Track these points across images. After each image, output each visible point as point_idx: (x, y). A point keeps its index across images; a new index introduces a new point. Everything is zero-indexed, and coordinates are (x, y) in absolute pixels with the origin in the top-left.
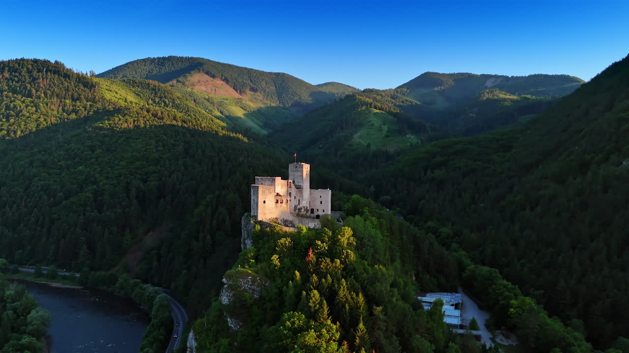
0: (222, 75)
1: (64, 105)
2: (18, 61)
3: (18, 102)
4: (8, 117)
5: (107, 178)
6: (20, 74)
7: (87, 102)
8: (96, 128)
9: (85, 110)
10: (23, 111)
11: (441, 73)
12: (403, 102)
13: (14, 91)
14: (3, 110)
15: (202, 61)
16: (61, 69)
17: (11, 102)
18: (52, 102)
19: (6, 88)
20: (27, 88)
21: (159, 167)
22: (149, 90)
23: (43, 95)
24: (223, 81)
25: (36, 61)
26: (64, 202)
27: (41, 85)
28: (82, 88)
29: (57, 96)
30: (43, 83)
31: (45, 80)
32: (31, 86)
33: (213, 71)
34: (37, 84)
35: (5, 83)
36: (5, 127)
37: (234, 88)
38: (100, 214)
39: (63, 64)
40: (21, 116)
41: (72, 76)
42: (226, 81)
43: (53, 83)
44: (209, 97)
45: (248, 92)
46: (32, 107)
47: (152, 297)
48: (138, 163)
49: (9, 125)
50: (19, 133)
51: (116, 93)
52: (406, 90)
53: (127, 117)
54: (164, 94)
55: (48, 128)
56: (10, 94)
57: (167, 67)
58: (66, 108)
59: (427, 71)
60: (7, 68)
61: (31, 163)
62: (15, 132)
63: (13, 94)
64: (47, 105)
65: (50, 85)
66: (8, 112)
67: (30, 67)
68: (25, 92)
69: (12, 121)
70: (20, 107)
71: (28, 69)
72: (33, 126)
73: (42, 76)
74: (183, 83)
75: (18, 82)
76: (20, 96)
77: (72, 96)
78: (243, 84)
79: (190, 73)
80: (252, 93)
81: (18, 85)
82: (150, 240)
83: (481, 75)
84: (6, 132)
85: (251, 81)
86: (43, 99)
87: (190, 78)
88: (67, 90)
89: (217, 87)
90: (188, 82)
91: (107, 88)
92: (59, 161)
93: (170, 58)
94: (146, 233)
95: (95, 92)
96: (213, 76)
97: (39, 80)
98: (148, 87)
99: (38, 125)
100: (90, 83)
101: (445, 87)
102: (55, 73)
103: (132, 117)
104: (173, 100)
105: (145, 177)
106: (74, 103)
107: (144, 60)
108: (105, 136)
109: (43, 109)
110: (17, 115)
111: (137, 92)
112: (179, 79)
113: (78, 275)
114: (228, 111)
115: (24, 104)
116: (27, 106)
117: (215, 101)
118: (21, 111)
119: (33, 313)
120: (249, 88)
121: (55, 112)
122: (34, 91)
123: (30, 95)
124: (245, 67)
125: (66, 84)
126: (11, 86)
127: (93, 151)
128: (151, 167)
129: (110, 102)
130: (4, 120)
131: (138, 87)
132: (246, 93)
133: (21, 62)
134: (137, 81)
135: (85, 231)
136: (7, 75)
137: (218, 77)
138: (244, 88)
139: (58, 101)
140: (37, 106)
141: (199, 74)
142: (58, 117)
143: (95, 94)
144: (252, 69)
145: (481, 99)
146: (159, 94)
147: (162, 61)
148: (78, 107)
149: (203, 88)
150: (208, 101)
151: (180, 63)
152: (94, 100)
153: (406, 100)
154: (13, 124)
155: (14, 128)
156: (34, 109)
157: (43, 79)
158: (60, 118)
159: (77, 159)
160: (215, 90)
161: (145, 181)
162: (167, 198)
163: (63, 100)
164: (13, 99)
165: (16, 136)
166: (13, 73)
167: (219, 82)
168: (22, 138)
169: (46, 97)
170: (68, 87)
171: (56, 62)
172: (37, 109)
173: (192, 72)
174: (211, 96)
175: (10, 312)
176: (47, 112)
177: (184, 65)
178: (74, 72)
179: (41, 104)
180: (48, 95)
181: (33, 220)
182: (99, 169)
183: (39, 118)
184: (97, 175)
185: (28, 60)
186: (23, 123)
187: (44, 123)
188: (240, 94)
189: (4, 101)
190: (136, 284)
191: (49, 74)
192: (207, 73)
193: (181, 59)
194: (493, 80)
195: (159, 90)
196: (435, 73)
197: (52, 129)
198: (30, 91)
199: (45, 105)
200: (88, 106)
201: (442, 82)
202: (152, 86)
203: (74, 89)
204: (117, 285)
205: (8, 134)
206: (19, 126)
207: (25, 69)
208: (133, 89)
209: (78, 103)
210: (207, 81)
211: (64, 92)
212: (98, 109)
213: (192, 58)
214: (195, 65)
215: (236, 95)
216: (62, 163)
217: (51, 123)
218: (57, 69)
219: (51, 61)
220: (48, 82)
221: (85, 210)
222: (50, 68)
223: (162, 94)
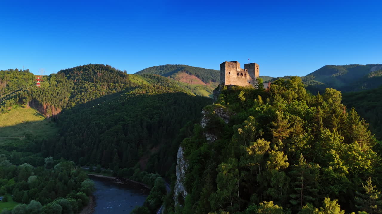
0: (195, 74)
1: (110, 86)
2: (88, 66)
3: (87, 85)
4: (81, 93)
5: (130, 117)
6: (88, 71)
7: (122, 84)
8: (126, 94)
9: (120, 88)
10: (89, 89)
11: (337, 65)
12: (311, 83)
13: (85, 80)
14: (79, 89)
15: (184, 66)
16: (109, 68)
17: (83, 85)
18: (104, 84)
19: (81, 78)
20: (91, 77)
21: (159, 111)
22: (155, 79)
23: (99, 81)
24: (196, 76)
25: (97, 65)
26: (107, 131)
27: (99, 76)
28: (119, 77)
29: (106, 81)
30: (99, 75)
31: (101, 73)
32: (94, 76)
33: (191, 71)
34: (96, 76)
35: (81, 76)
36: (79, 97)
37: (202, 80)
38: (126, 136)
39: (110, 66)
40: (88, 91)
41: (115, 72)
42: (198, 76)
43: (105, 75)
44: (188, 85)
45: (211, 82)
46: (93, 87)
47: (154, 179)
48: (147, 109)
49: (81, 96)
50: (86, 100)
51: (137, 80)
52: (312, 76)
53: (142, 89)
54: (163, 81)
55: (101, 97)
56: (83, 81)
57: (165, 71)
58: (110, 87)
59: (326, 65)
60: (82, 69)
61: (91, 113)
62: (84, 100)
63: (84, 81)
64: (101, 86)
65: (103, 76)
66: (81, 90)
67: (93, 68)
68: (90, 80)
69: (83, 94)
70: (87, 87)
71: (92, 69)
72: (93, 97)
73: (99, 72)
74: (174, 78)
75: (87, 75)
76: (88, 82)
77: (114, 81)
78: (208, 77)
79: (177, 73)
80: (213, 82)
81: (87, 76)
82: (154, 151)
83: (366, 65)
84: (79, 100)
85: (212, 77)
86: (99, 83)
87: (177, 75)
88: (112, 78)
89: (193, 80)
90: (176, 77)
91: (132, 78)
92: (105, 111)
93: (167, 66)
94: (152, 148)
95: (126, 79)
96: (190, 74)
97: (97, 74)
98: (154, 78)
99: (96, 96)
100: (124, 75)
101: (341, 74)
102: (106, 70)
103: (145, 89)
104: (168, 84)
105: (151, 116)
106: (115, 85)
107: (153, 67)
108: (130, 98)
109: (98, 88)
110: (86, 91)
111: (148, 81)
112: (171, 76)
113: (112, 171)
114: (199, 93)
115: (89, 86)
116: (91, 87)
117: (191, 87)
118: (88, 89)
119: (85, 181)
120: (211, 80)
121: (105, 90)
122: (95, 79)
123: (93, 81)
124: (208, 68)
125: (111, 75)
126: (84, 77)
127: (123, 105)
128: (155, 111)
129: (133, 83)
130: (79, 94)
131: (149, 78)
132: (209, 83)
133: (89, 66)
134: (148, 75)
135: (117, 146)
136: (82, 72)
137: (193, 74)
138: (208, 80)
139: (107, 84)
140: (96, 86)
141: (183, 73)
142: (107, 92)
143: (126, 80)
144: (213, 70)
145: (369, 77)
146: (160, 81)
147: (162, 68)
148: (117, 86)
149: (185, 80)
150: (188, 87)
151: (172, 68)
152: (125, 83)
153: (313, 82)
154: (83, 96)
155: (84, 98)
156: (94, 88)
157: (100, 73)
158: (107, 93)
159: (115, 110)
160: (192, 81)
161: (151, 119)
162: (164, 127)
163: (109, 83)
164: (84, 83)
165: (84, 102)
166: (85, 71)
167: (194, 77)
168: (87, 103)
169: (101, 82)
170: (112, 77)
171: (107, 65)
172: (96, 88)
173: (179, 72)
174: (189, 84)
175: (72, 180)
176: (101, 90)
177: (174, 69)
178: (115, 69)
179: (98, 86)
180: (102, 81)
181: (90, 140)
182: (126, 114)
183: (97, 92)
184: (125, 117)
185: (93, 65)
186: (88, 95)
187: (99, 95)
188: (206, 83)
189: (79, 85)
190: (144, 174)
191: (103, 70)
192: (187, 72)
193: (173, 66)
194: (376, 67)
195: (160, 79)
196: (332, 65)
197: (104, 98)
198: (93, 79)
199: (100, 86)
200: (122, 86)
201: (338, 70)
202: (157, 77)
203: (115, 77)
204: (134, 175)
205: (81, 101)
206: (86, 96)
207: (91, 69)
208: (146, 79)
209: (117, 85)
210: (187, 77)
211: (110, 79)
212: (127, 87)
213: (178, 65)
214: (180, 68)
215: (204, 84)
216: (107, 112)
217: (103, 95)
218: (107, 69)
219: (104, 65)
220: (102, 74)
221: (117, 135)
222: (104, 68)
223: (162, 81)
